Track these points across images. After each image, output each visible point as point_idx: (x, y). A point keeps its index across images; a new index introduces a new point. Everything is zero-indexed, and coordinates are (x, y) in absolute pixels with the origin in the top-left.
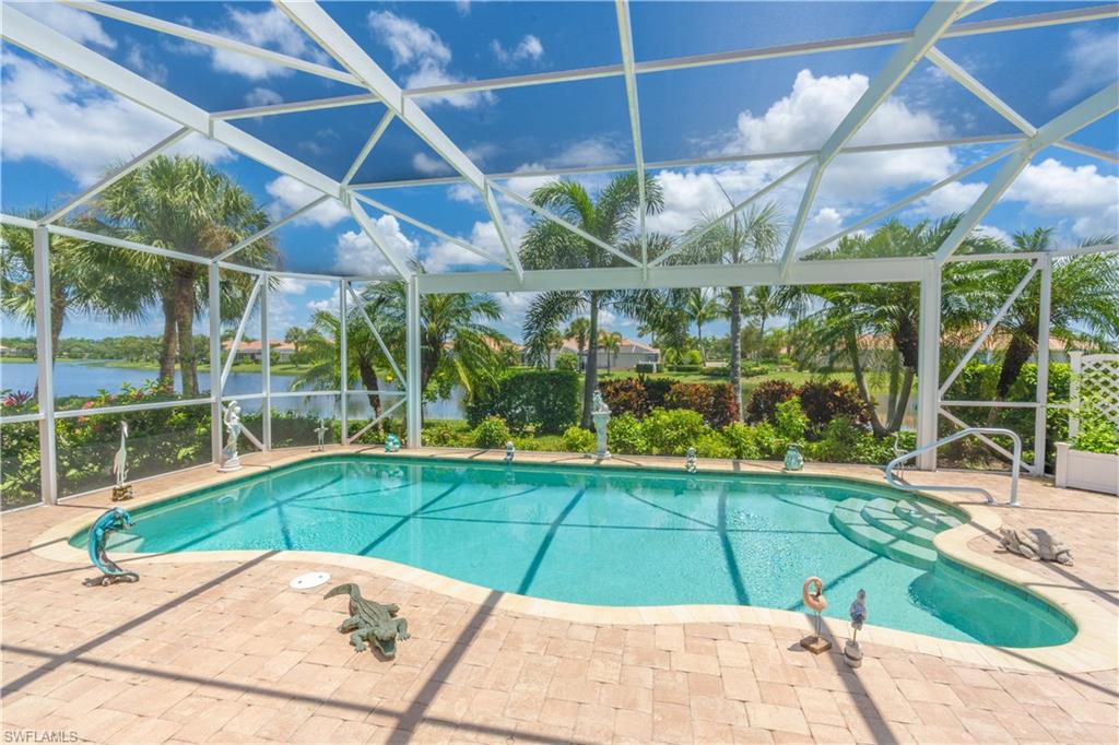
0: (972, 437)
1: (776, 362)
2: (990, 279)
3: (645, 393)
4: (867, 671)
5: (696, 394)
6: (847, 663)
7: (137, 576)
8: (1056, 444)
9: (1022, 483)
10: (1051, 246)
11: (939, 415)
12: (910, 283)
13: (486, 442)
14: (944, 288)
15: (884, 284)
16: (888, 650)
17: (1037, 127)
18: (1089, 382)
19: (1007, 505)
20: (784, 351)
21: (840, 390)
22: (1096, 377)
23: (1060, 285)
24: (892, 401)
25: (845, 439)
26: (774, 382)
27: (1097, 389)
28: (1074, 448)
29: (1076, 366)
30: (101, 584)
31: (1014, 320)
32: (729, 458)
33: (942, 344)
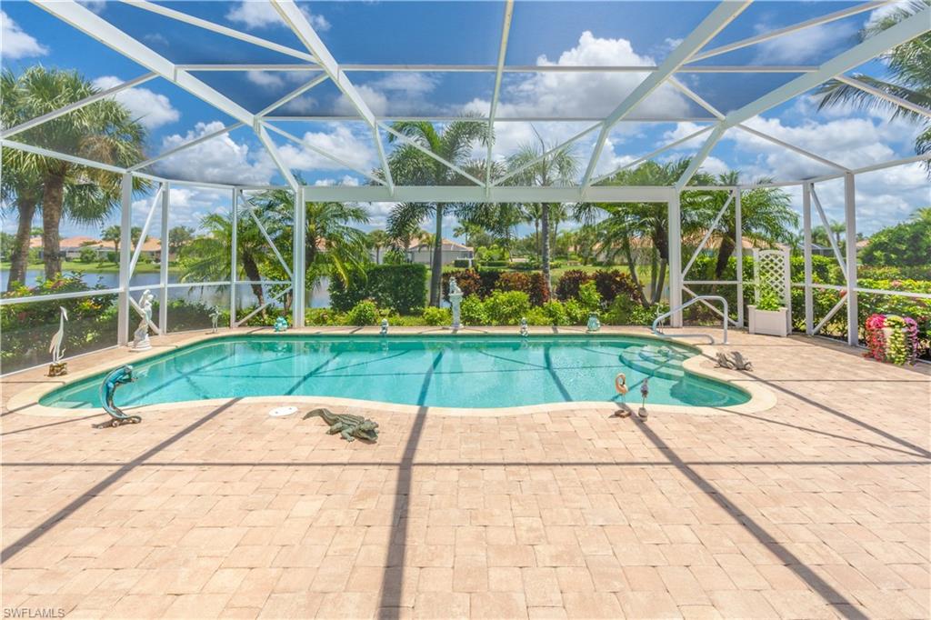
0: (700, 303)
1: (566, 258)
2: (708, 201)
3: (481, 281)
4: (650, 422)
5: (518, 281)
6: (640, 420)
7: (140, 419)
8: (748, 306)
9: (730, 332)
10: (739, 183)
11: (683, 291)
12: (661, 203)
13: (362, 321)
14: (682, 207)
15: (645, 203)
16: (660, 413)
17: (725, 115)
18: (763, 267)
19: (722, 344)
20: (572, 249)
21: (620, 276)
22: (767, 264)
23: (746, 207)
24: (654, 284)
25: (626, 310)
26: (574, 271)
27: (768, 272)
28: (757, 308)
29: (756, 257)
30: (111, 426)
31: (723, 229)
32: (549, 325)
33: (682, 244)
